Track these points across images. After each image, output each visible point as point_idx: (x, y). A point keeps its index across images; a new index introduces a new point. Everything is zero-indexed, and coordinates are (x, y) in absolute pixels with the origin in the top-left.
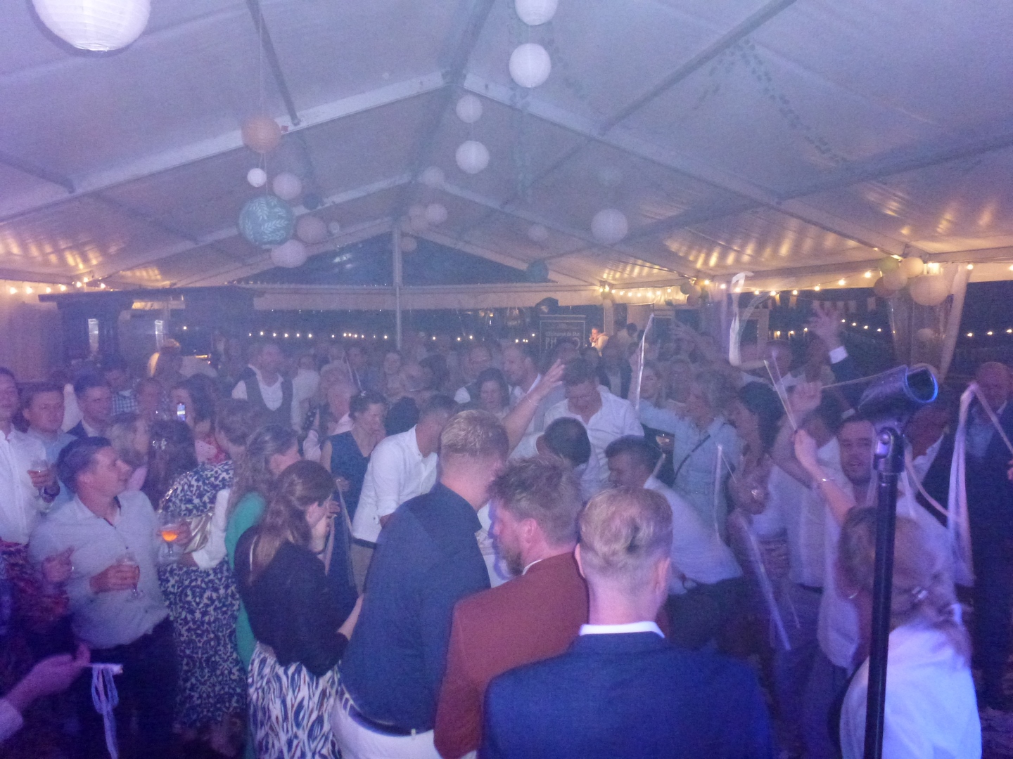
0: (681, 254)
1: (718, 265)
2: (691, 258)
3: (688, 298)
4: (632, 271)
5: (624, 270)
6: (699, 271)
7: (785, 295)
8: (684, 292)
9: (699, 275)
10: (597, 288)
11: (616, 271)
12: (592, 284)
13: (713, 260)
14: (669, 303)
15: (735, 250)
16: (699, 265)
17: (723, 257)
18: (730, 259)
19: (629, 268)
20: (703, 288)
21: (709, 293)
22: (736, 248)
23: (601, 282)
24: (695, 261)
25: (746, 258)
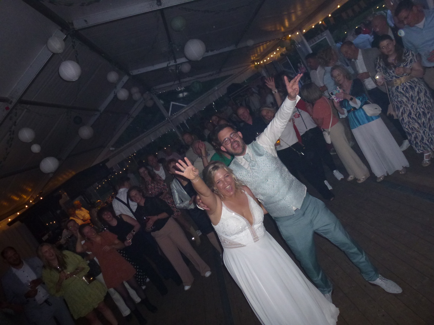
0: (273, 30)
1: (290, 24)
2: (278, 29)
3: (286, 48)
4: (260, 50)
5: (257, 51)
6: (284, 33)
7: (326, 20)
8: (282, 47)
9: (285, 34)
10: (252, 66)
11: (254, 54)
12: (249, 65)
13: (287, 24)
14: (282, 55)
15: (293, 12)
16: (283, 29)
17: (290, 19)
18: (294, 18)
19: (258, 50)
20: (290, 39)
21: (295, 40)
22: (293, 11)
23: (251, 62)
24: (281, 29)
25: (299, 13)
